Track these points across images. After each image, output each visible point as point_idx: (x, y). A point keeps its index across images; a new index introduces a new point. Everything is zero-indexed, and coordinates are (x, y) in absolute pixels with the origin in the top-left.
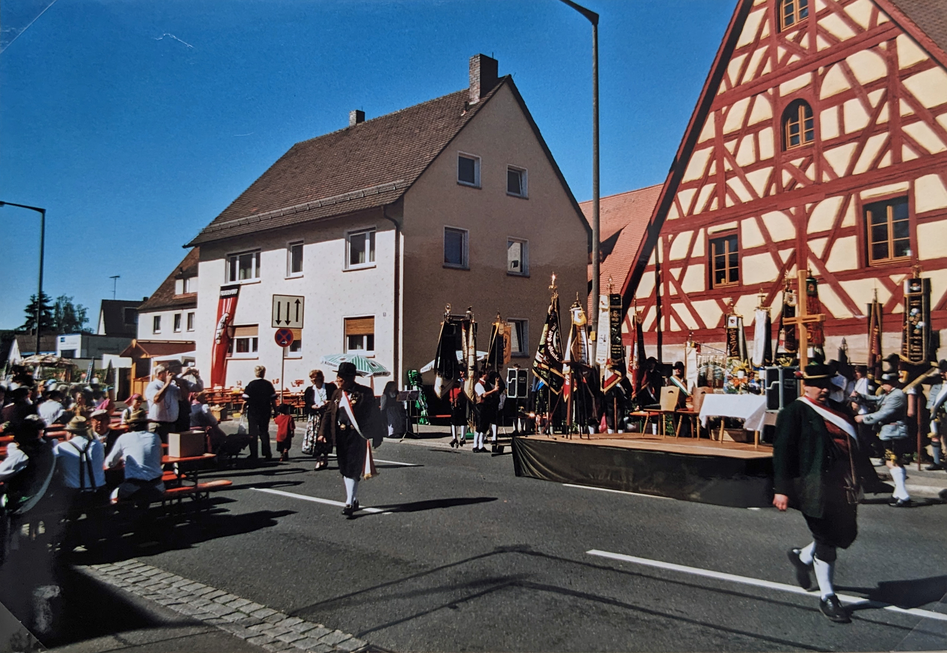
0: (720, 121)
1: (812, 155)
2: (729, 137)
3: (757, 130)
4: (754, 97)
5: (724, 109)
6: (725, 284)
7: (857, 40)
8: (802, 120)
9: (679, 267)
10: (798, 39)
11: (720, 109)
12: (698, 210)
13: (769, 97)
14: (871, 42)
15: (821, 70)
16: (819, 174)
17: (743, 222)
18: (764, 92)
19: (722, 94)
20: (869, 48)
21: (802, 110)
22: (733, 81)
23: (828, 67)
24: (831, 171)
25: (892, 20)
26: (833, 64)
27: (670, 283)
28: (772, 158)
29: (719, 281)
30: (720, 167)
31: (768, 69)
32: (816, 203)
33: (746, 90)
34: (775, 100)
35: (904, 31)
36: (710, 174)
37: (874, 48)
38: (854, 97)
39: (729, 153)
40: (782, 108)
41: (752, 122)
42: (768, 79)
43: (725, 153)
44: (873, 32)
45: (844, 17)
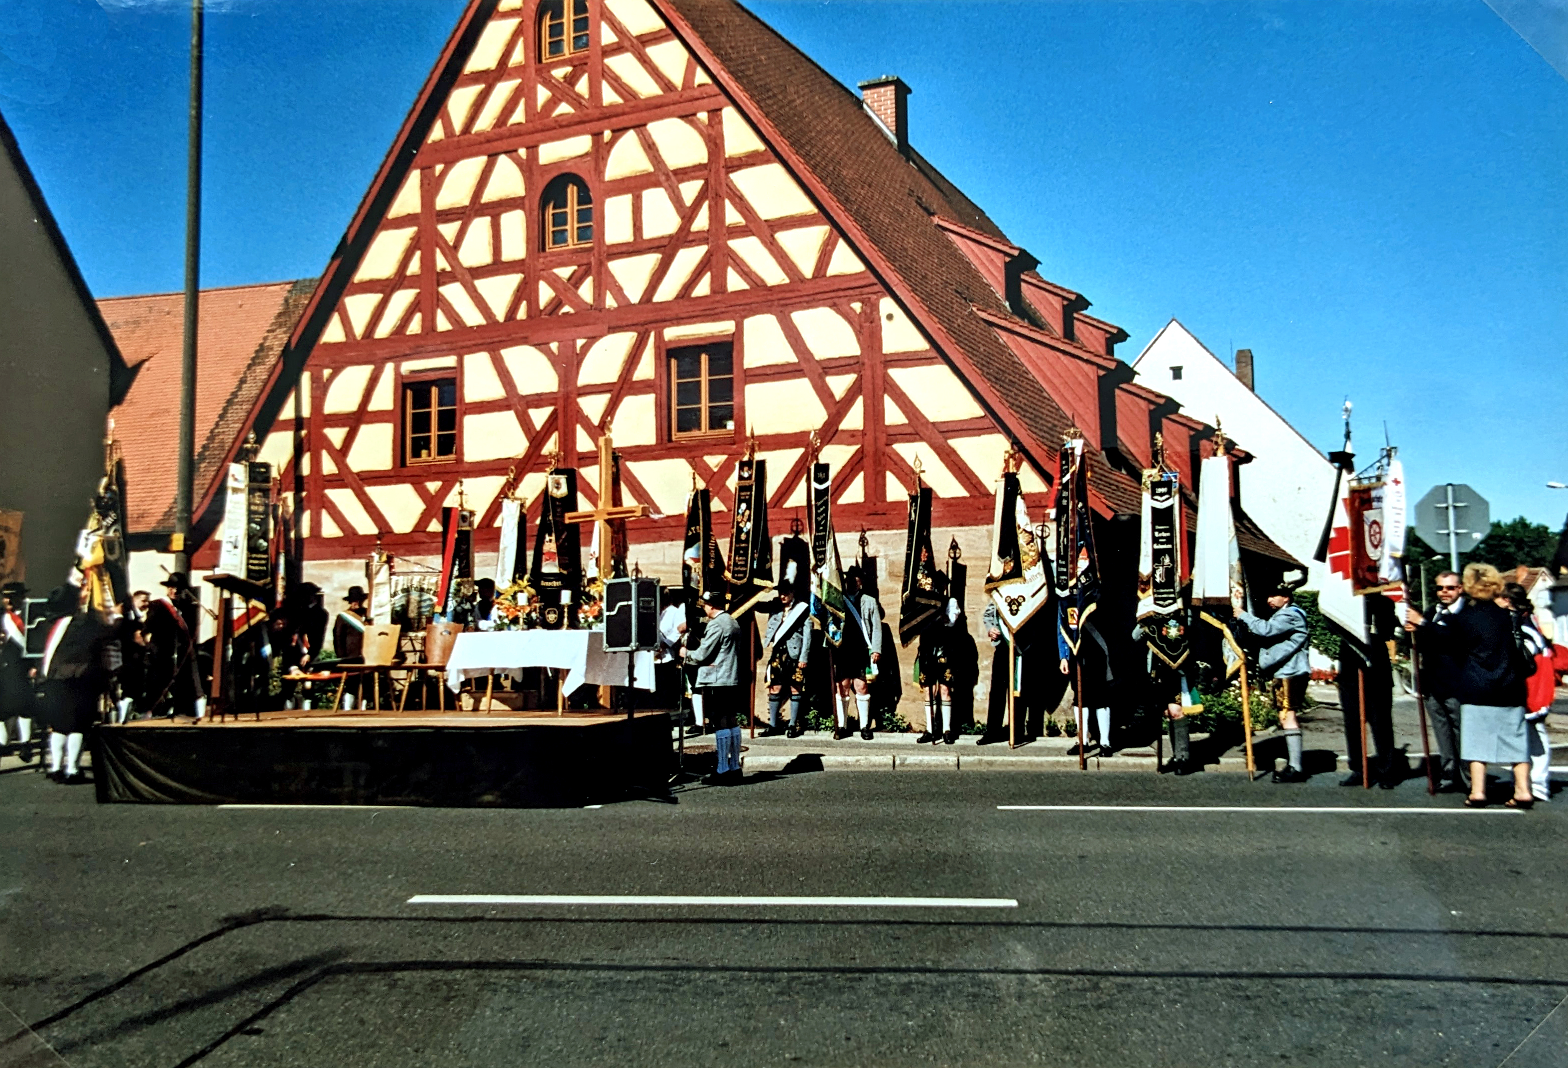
0: (430, 188)
1: (589, 264)
2: (448, 215)
3: (497, 211)
4: (492, 157)
5: (439, 168)
6: (430, 459)
7: (666, 101)
8: (572, 207)
9: (344, 426)
10: (571, 80)
11: (431, 167)
12: (383, 331)
13: (518, 162)
14: (688, 108)
15: (607, 135)
16: (599, 295)
17: (468, 359)
18: (511, 152)
19: (434, 143)
20: (681, 117)
21: (572, 192)
22: (458, 125)
23: (618, 132)
24: (618, 292)
25: (717, 83)
26: (626, 129)
27: (324, 454)
28: (523, 260)
29: (416, 454)
30: (428, 262)
31: (519, 116)
32: (592, 340)
33: (481, 143)
34: (529, 168)
35: (733, 102)
36: (409, 272)
37: (688, 117)
38: (657, 184)
39: (446, 242)
40: (541, 184)
41: (488, 196)
42: (518, 132)
43: (438, 240)
44: (688, 94)
45: (646, 62)
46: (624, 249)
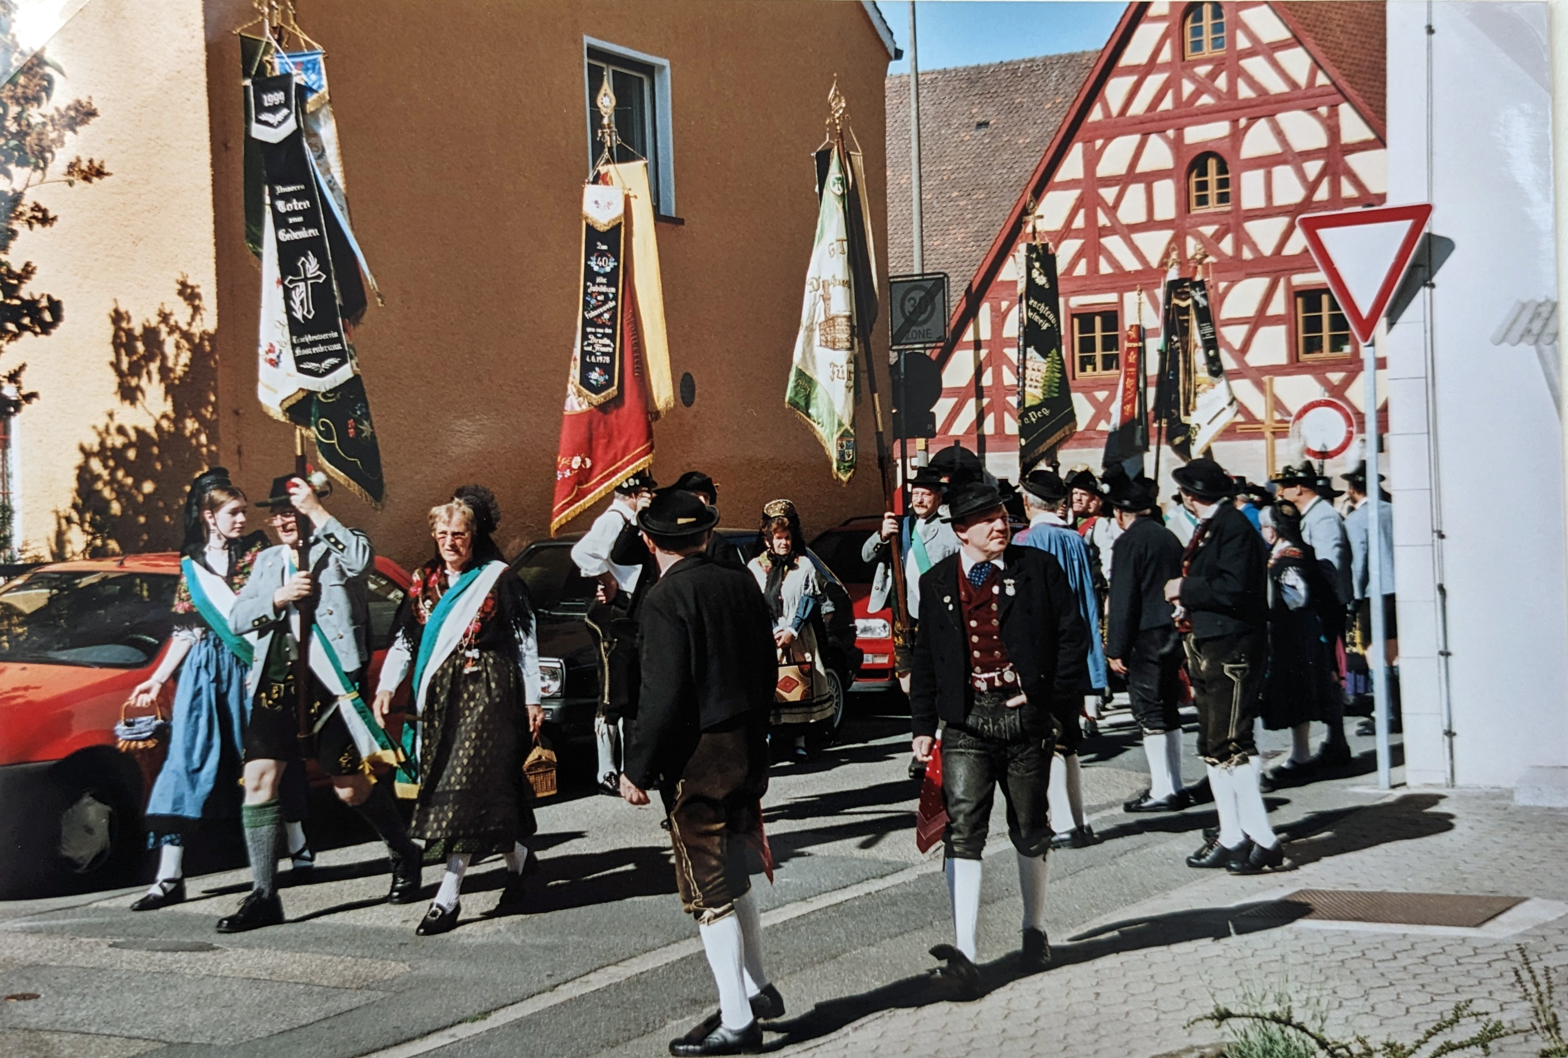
0: (1092, 160)
1: (1229, 224)
2: (1107, 182)
3: (1150, 179)
4: (1146, 135)
5: (1099, 143)
6: (1095, 373)
7: (1291, 96)
8: (1212, 176)
10: (1212, 76)
11: (1092, 142)
13: (1167, 140)
14: (1311, 103)
15: (1243, 122)
16: (1238, 248)
17: (1127, 296)
18: (1161, 132)
19: (1093, 123)
20: (1305, 110)
21: (1212, 164)
22: (1115, 109)
23: (1253, 120)
24: (1254, 247)
25: (1334, 83)
26: (1259, 118)
27: (1004, 367)
28: (1173, 220)
29: (1083, 369)
30: (1091, 218)
31: (1167, 104)
32: (1233, 283)
33: (1135, 124)
34: (1177, 145)
35: (1347, 99)
36: (1074, 226)
37: (1312, 110)
38: (1285, 162)
39: (1106, 203)
40: (1188, 160)
41: (1141, 168)
42: (1166, 117)
43: (1101, 202)
44: (1311, 92)
45: (1275, 65)
46: (1257, 213)
